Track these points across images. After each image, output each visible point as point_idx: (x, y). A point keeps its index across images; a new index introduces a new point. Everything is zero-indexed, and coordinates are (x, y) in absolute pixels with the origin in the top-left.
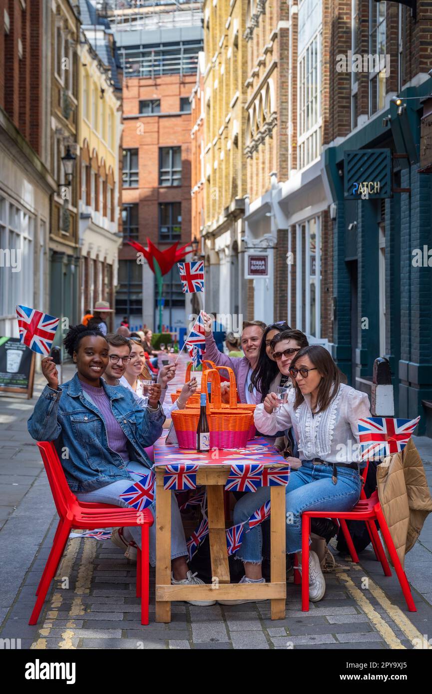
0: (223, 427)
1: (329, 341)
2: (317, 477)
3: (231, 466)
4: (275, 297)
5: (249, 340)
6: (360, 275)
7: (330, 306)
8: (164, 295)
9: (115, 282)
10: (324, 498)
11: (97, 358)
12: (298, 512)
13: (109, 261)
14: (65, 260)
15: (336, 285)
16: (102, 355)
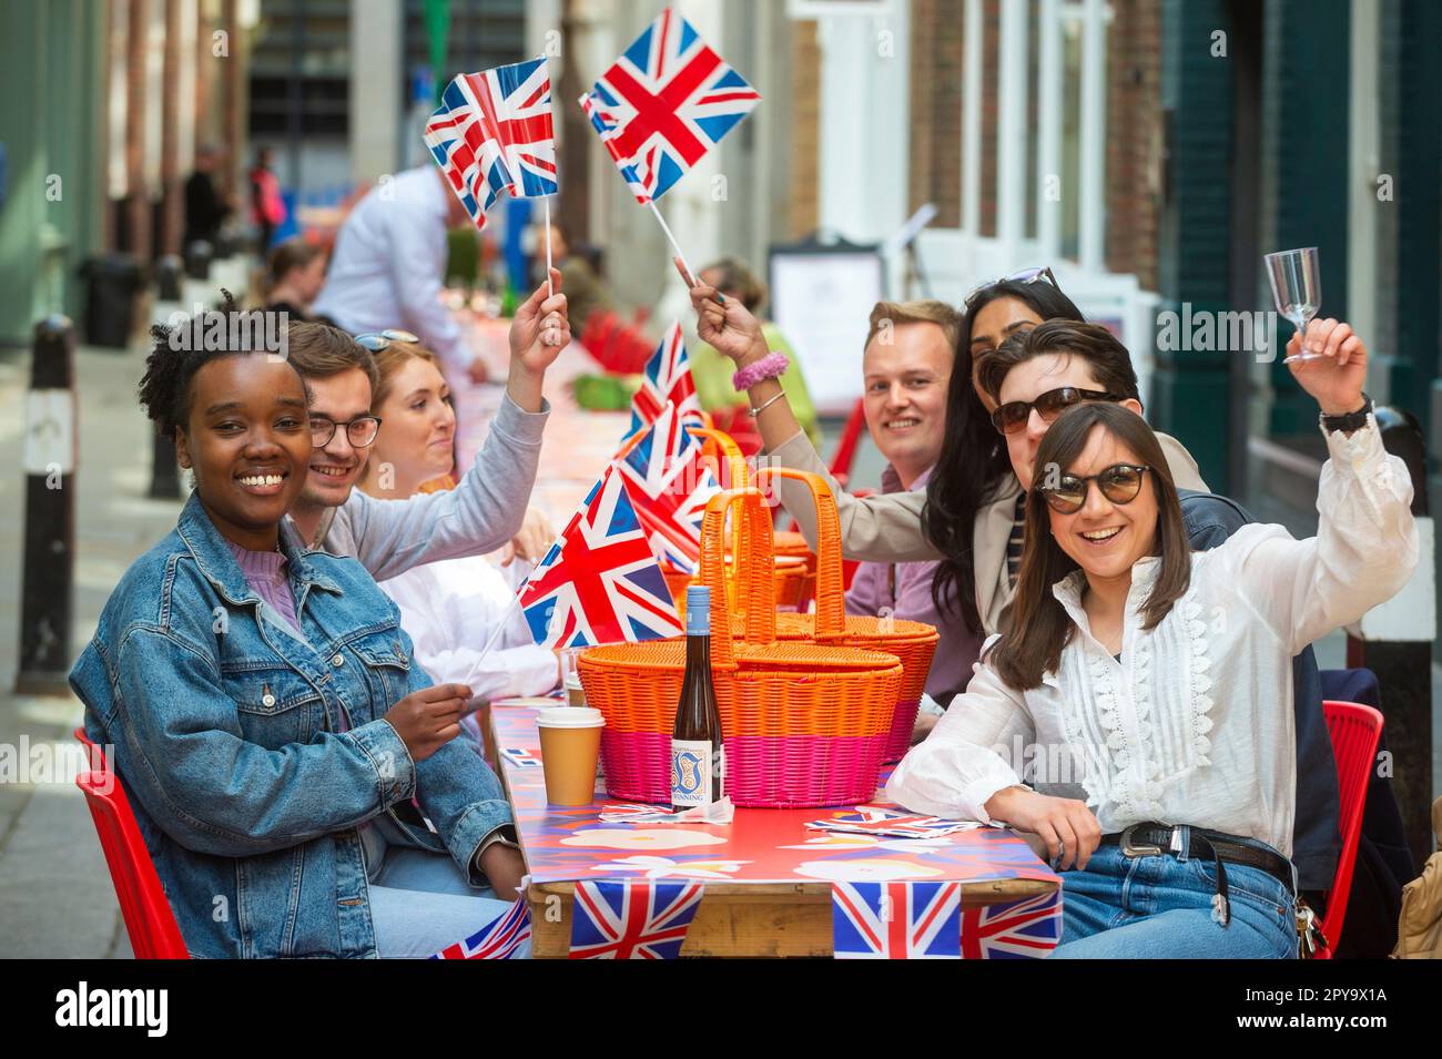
0: (787, 719)
1: (1143, 287)
2: (1141, 904)
3: (831, 886)
5: (896, 386)
9: (248, 10)
11: (261, 440)
15: (1172, 56)
16: (284, 424)
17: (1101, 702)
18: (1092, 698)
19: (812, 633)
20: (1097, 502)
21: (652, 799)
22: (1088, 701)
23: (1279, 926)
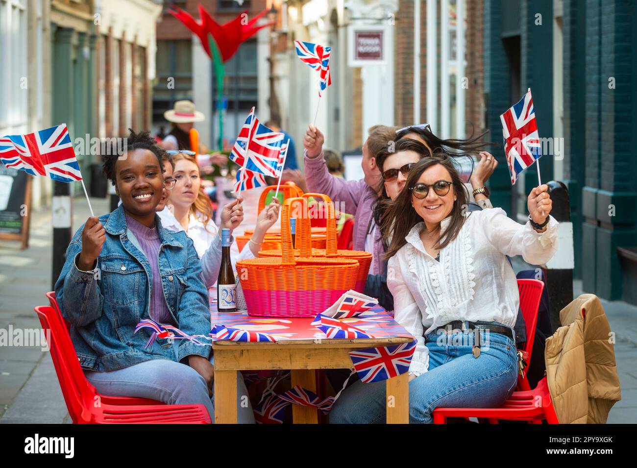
4: (396, 94)
6: (524, 59)
7: (479, 106)
8: (227, 92)
9: (152, 73)
10: (463, 385)
12: (425, 407)
13: (142, 42)
14: (75, 40)
15: (488, 74)
16: (150, 174)
17: (432, 277)
18: (429, 275)
19: (325, 255)
20: (432, 194)
21: (265, 316)
22: (427, 276)
23: (507, 354)
